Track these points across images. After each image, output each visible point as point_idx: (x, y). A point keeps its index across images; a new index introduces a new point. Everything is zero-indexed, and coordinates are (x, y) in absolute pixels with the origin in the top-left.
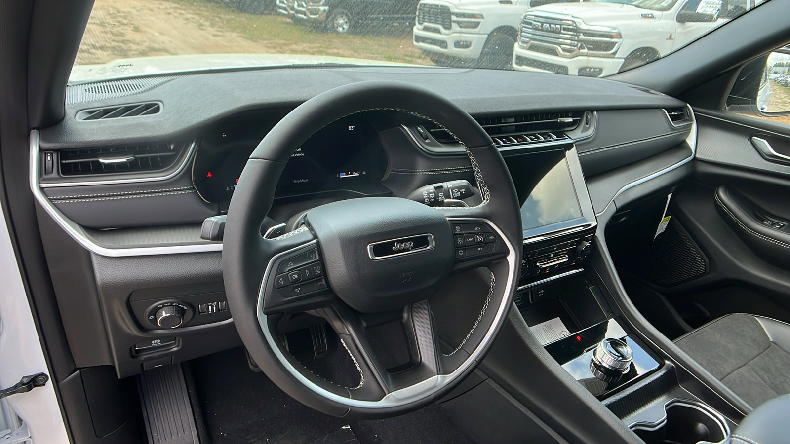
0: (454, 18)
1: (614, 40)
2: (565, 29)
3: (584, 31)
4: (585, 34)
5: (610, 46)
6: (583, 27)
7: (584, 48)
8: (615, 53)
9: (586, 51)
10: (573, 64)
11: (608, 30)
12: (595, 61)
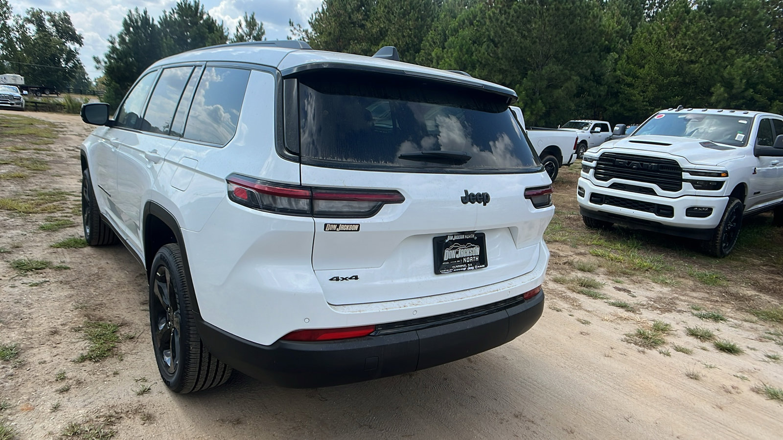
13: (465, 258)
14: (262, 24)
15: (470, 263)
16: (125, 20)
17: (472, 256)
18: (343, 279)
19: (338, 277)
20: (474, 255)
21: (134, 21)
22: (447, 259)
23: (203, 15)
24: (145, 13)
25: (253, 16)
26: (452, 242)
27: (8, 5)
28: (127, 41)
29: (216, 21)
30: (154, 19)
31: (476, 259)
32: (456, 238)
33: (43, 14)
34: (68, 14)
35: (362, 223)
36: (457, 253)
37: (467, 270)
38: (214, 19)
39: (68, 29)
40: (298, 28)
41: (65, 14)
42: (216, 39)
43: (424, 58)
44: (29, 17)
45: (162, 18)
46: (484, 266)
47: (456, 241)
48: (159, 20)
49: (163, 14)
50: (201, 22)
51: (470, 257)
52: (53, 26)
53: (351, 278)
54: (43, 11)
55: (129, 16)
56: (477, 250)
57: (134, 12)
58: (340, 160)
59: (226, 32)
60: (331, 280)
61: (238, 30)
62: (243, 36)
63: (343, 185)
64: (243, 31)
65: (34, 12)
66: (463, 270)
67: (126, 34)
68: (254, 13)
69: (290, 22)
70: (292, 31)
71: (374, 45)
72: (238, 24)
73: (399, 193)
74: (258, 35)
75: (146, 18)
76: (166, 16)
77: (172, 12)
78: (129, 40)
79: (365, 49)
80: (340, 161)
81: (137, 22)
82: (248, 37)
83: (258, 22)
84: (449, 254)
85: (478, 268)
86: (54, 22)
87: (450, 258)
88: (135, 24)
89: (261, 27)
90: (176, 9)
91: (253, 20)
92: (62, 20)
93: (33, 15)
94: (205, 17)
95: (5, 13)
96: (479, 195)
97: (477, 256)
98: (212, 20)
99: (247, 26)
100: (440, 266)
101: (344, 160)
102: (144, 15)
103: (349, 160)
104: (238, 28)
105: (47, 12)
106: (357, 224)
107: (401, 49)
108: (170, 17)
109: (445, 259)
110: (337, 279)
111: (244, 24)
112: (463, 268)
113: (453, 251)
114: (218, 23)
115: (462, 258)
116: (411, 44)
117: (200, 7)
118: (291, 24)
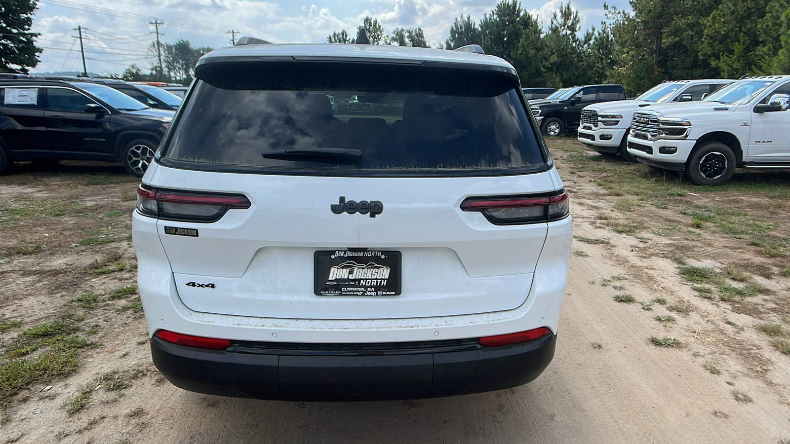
0: (600, 119)
1: (685, 127)
2: (651, 121)
3: (662, 121)
4: (663, 124)
5: (682, 131)
6: (662, 119)
7: (662, 134)
8: (687, 136)
9: (664, 135)
10: (656, 145)
11: (679, 120)
12: (670, 143)
13: (363, 280)
14: (577, 12)
15: (371, 287)
16: (452, 28)
17: (376, 279)
18: (200, 286)
19: (195, 283)
20: (378, 278)
21: (459, 28)
22: (334, 279)
23: (520, 12)
24: (469, 18)
25: (568, 5)
26: (343, 259)
27: (381, 28)
28: (452, 46)
29: (532, 15)
30: (475, 23)
31: (383, 282)
32: (349, 254)
33: (404, 32)
34: (422, 29)
35: (200, 229)
36: (351, 272)
37: (363, 295)
38: (530, 15)
39: (421, 42)
40: (613, 11)
41: (420, 30)
42: (530, 34)
43: (770, 23)
44: (395, 36)
45: (483, 21)
46: (394, 293)
47: (349, 258)
48: (480, 23)
49: (484, 17)
50: (518, 19)
51: (372, 279)
52: (410, 41)
53: (207, 286)
54: (404, 29)
55: (455, 24)
56: (385, 273)
57: (459, 19)
58: (192, 160)
59: (540, 25)
60: (188, 284)
61: (552, 23)
62: (558, 28)
63: (183, 187)
64: (558, 23)
65: (398, 32)
66: (357, 295)
67: (452, 41)
68: (569, 3)
69: (605, 6)
70: (606, 15)
71: (703, 16)
72: (554, 16)
73: (245, 196)
74: (573, 24)
75: (469, 23)
76: (486, 19)
77: (492, 14)
78: (453, 45)
79: (691, 23)
80: (192, 162)
81: (461, 28)
82: (563, 28)
83: (573, 9)
84: (336, 273)
85: (383, 295)
86: (411, 37)
87: (338, 278)
88: (460, 30)
89: (576, 16)
90: (496, 11)
91: (568, 9)
92: (417, 35)
93: (397, 35)
94: (522, 14)
95: (378, 36)
96: (364, 203)
97: (384, 279)
98: (529, 16)
99: (562, 17)
100: (322, 286)
101: (196, 160)
102: (467, 20)
103: (201, 160)
104: (553, 20)
105: (407, 30)
106: (195, 229)
107: (739, 17)
108: (491, 19)
109: (330, 278)
110: (194, 285)
111: (559, 15)
112: (359, 291)
113: (345, 270)
114: (534, 18)
115: (359, 280)
116: (754, 8)
117: (518, 5)
118: (606, 7)
